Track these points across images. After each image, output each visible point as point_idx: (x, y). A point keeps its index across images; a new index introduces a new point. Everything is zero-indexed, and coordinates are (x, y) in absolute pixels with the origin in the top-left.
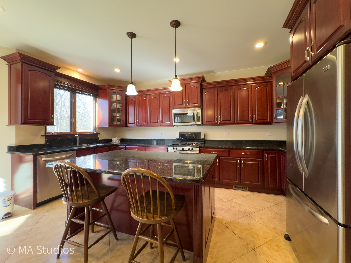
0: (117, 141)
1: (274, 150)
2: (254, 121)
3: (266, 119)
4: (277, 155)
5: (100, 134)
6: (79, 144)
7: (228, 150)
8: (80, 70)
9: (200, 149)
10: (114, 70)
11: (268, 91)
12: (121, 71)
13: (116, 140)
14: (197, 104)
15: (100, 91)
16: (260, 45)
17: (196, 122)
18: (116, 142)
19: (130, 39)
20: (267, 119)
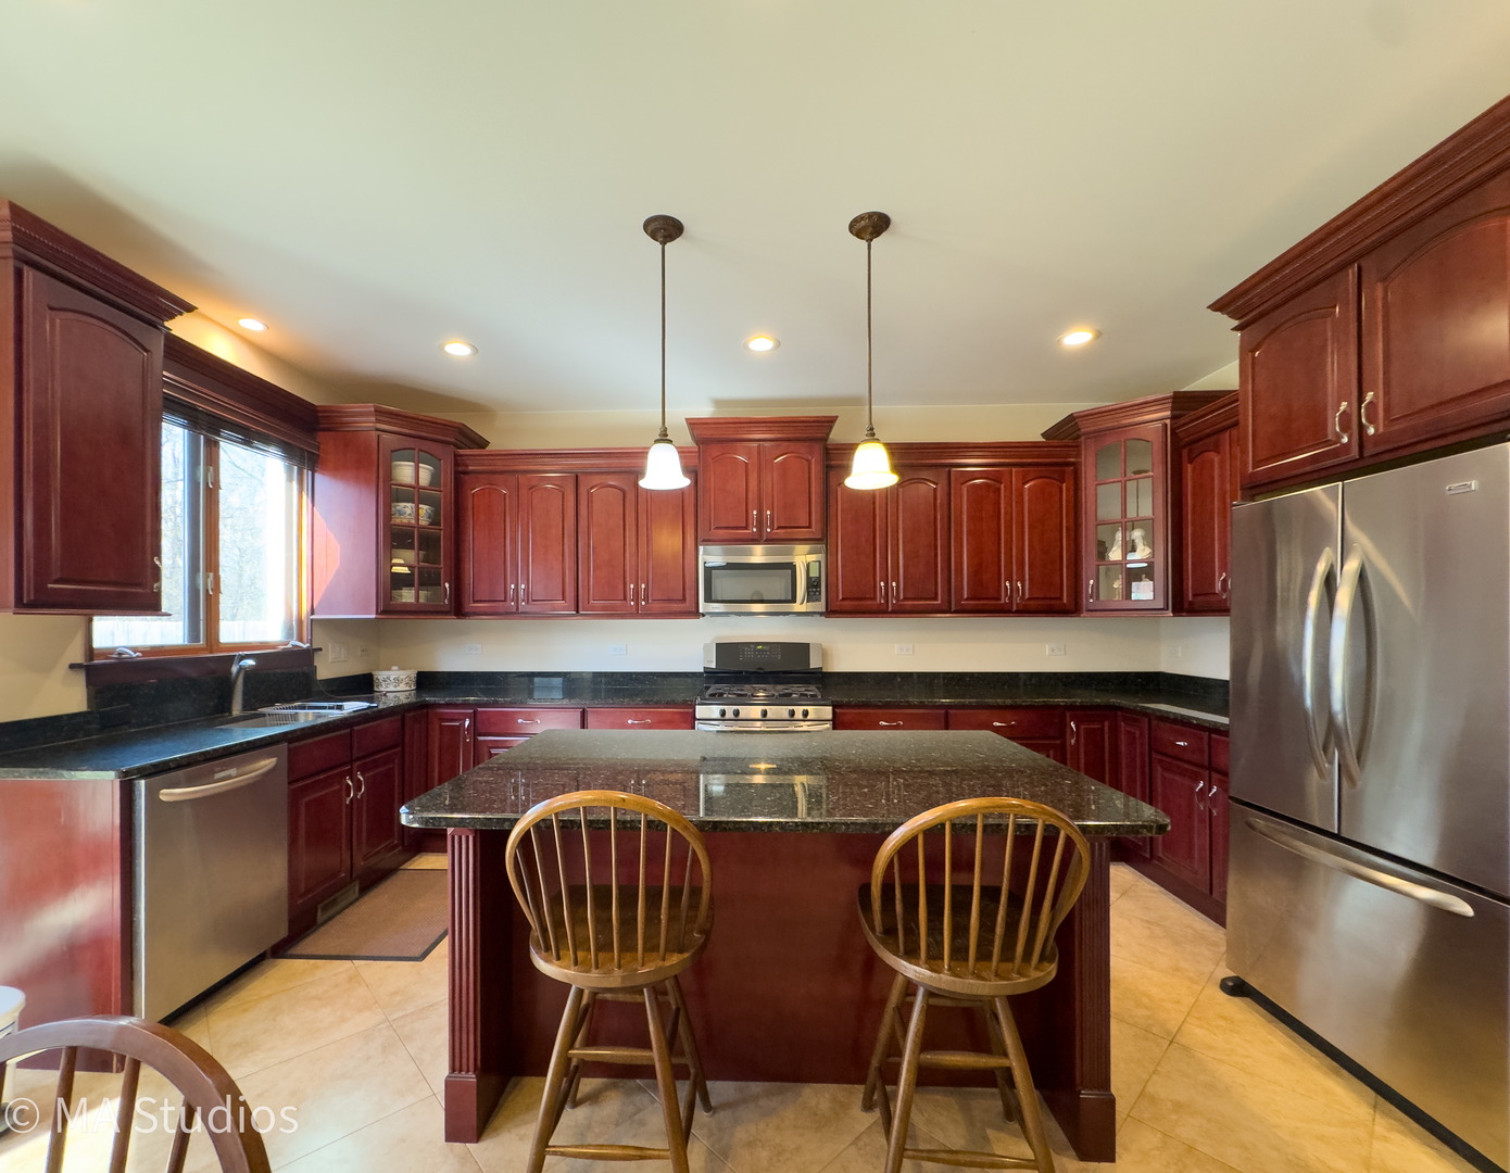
0: (402, 687)
1: (1098, 707)
2: (1017, 604)
3: (1058, 595)
4: (1106, 724)
5: (321, 649)
6: (245, 707)
7: (943, 711)
8: (252, 325)
9: (834, 713)
10: (441, 348)
11: (1064, 498)
12: (476, 350)
13: (398, 681)
14: (809, 527)
15: (321, 436)
16: (1077, 338)
17: (802, 603)
18: (398, 689)
19: (658, 245)
20: (1061, 598)
